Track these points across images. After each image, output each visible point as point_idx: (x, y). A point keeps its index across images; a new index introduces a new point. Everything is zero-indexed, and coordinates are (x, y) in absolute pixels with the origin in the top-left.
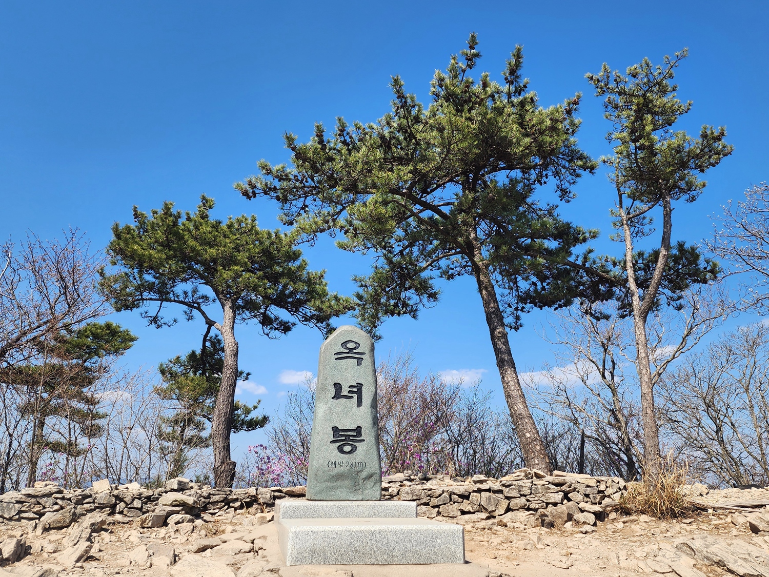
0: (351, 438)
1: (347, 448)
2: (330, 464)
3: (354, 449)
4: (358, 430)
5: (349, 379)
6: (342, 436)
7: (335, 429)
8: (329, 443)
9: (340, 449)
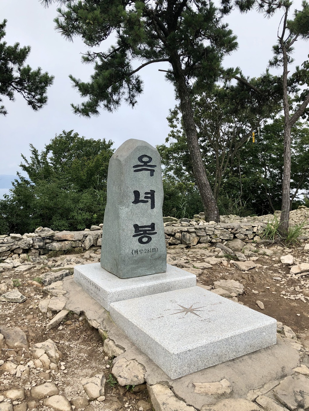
0: (147, 232)
1: (145, 240)
2: (134, 252)
3: (150, 239)
4: (153, 226)
5: (145, 187)
6: (141, 231)
7: (136, 226)
8: (132, 237)
9: (140, 241)
